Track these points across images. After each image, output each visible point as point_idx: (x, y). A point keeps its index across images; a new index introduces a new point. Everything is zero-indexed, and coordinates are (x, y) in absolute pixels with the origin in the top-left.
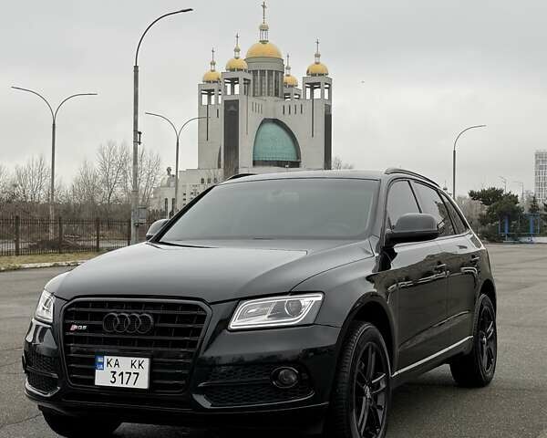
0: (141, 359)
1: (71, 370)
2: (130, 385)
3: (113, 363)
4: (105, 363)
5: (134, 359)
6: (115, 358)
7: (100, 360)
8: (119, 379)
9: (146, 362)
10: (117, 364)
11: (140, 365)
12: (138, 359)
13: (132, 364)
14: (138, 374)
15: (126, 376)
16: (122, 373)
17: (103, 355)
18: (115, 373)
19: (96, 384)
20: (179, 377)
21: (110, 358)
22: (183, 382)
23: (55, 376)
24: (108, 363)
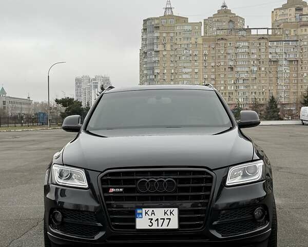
0: (172, 209)
1: (113, 220)
2: (164, 227)
3: (150, 213)
4: (144, 214)
5: (166, 209)
6: (151, 210)
7: (139, 211)
8: (155, 223)
9: (176, 211)
10: (153, 213)
11: (171, 213)
12: (169, 209)
13: (165, 213)
14: (170, 219)
15: (160, 222)
16: (157, 219)
17: (141, 208)
18: (152, 219)
19: (137, 228)
20: (200, 219)
21: (147, 209)
22: (202, 222)
23: (100, 224)
24: (146, 213)
